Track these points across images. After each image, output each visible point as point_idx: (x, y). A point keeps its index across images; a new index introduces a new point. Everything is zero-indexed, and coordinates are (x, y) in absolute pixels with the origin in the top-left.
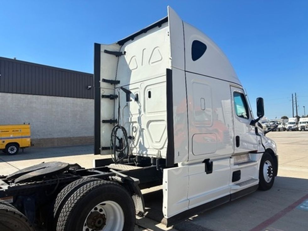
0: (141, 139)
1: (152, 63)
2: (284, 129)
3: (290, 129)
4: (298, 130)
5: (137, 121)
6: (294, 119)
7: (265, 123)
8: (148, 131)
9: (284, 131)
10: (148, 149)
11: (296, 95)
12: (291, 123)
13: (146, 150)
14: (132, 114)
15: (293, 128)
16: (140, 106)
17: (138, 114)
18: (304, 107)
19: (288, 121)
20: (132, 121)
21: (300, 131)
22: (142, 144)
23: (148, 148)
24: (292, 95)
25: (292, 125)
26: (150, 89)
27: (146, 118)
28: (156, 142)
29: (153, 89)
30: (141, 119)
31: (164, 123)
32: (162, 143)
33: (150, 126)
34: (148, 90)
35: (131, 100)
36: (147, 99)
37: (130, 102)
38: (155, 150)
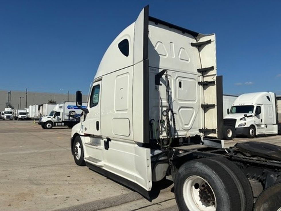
1: (181, 59)
8: (179, 115)
10: (178, 132)
13: (176, 131)
14: (162, 98)
20: (163, 105)
23: (179, 130)
26: (181, 80)
27: (178, 104)
28: (186, 124)
29: (184, 80)
30: (173, 103)
31: (191, 109)
32: (191, 125)
33: (181, 111)
34: (179, 80)
35: (161, 85)
36: (178, 88)
37: (160, 86)
38: (184, 131)
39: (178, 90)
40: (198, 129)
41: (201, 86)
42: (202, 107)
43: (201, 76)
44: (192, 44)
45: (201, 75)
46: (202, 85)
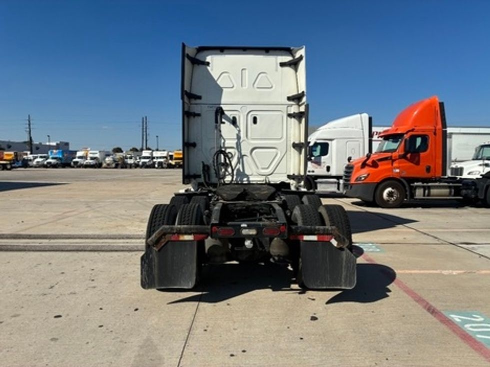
0: (240, 166)
1: (258, 88)
2: (137, 166)
3: (145, 166)
4: (154, 167)
5: (235, 146)
6: (148, 153)
7: (111, 156)
8: (252, 157)
9: (136, 168)
10: (250, 177)
11: (146, 119)
12: (145, 158)
13: (247, 176)
14: (225, 138)
15: (147, 164)
16: (239, 131)
17: (234, 139)
18: (157, 137)
19: (142, 154)
20: (226, 146)
21: (157, 168)
22: (241, 170)
23: (251, 175)
24: (143, 118)
25: (147, 160)
26: (257, 115)
27: (250, 144)
28: (263, 169)
29: (260, 115)
30: (242, 144)
31: (274, 150)
32: (272, 169)
33: (255, 153)
34: (252, 115)
35: (224, 123)
36: (251, 125)
37: (222, 125)
38: (260, 176)
39: (251, 128)
40: (286, 175)
41: (293, 119)
42: (294, 147)
43: (293, 106)
44: (283, 65)
45: (293, 104)
46: (294, 117)
